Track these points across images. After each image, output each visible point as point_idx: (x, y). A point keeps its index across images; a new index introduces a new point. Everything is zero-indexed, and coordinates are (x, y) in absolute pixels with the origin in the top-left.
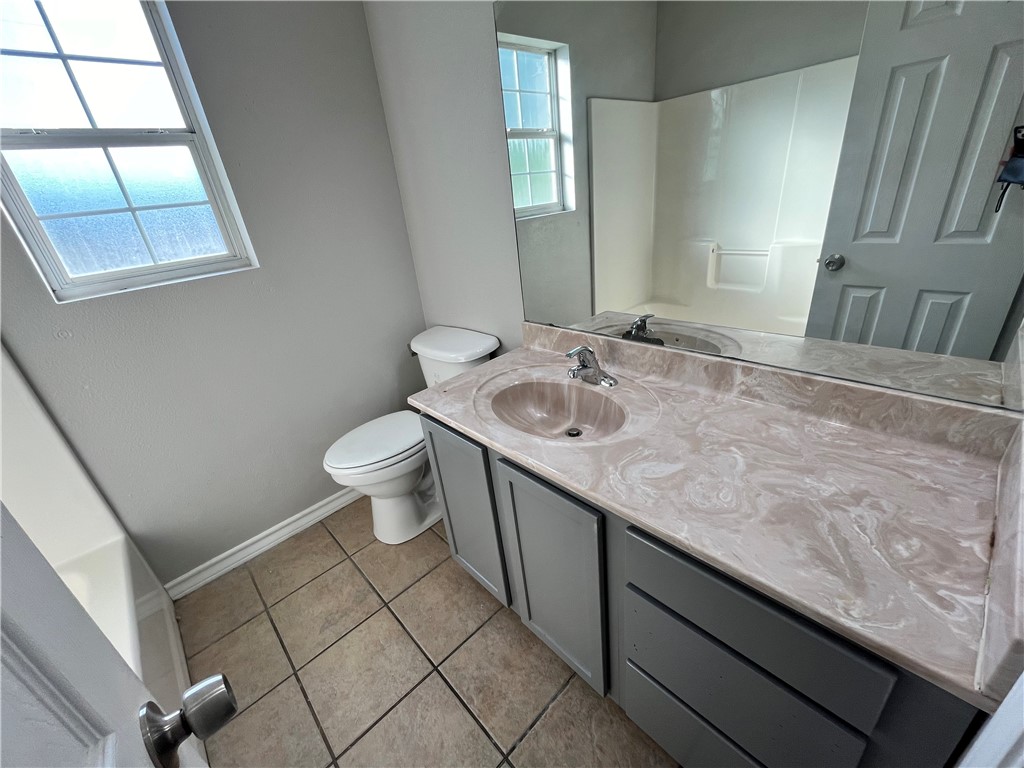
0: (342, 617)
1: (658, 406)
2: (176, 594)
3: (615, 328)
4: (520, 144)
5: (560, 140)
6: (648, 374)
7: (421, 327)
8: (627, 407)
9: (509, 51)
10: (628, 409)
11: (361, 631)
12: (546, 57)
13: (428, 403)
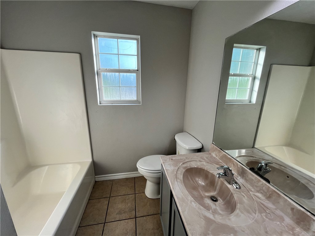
0: (123, 213)
1: (255, 214)
2: (97, 179)
3: (255, 158)
4: (236, 79)
5: (254, 78)
6: (258, 192)
7: (181, 130)
8: (238, 204)
9: (240, 49)
10: (238, 206)
11: (125, 222)
12: (256, 51)
13: (164, 161)
